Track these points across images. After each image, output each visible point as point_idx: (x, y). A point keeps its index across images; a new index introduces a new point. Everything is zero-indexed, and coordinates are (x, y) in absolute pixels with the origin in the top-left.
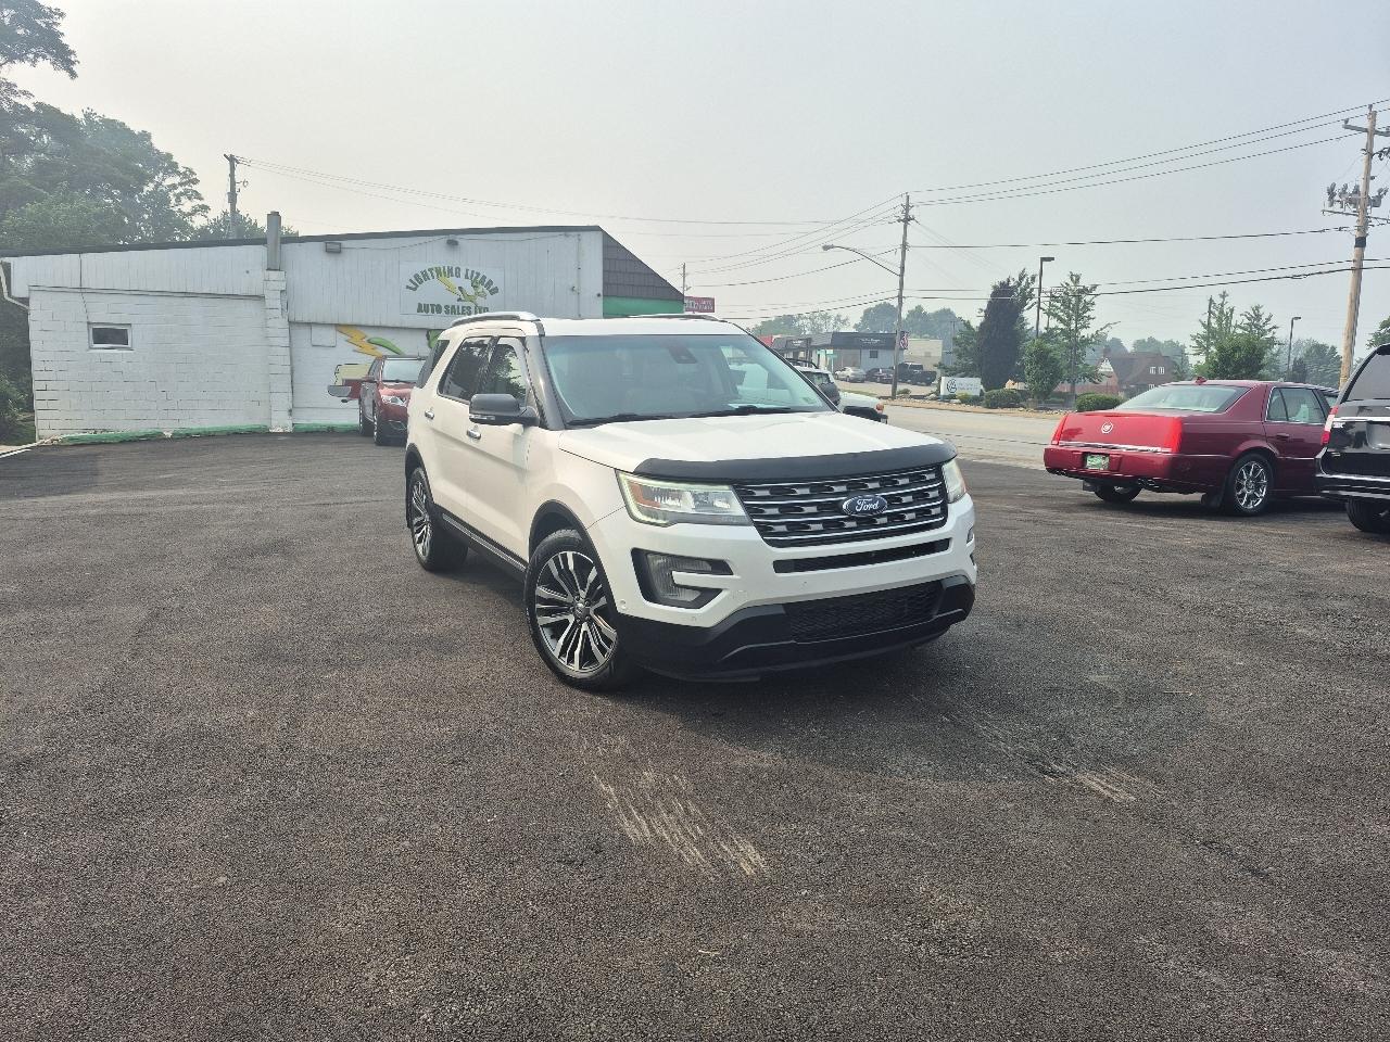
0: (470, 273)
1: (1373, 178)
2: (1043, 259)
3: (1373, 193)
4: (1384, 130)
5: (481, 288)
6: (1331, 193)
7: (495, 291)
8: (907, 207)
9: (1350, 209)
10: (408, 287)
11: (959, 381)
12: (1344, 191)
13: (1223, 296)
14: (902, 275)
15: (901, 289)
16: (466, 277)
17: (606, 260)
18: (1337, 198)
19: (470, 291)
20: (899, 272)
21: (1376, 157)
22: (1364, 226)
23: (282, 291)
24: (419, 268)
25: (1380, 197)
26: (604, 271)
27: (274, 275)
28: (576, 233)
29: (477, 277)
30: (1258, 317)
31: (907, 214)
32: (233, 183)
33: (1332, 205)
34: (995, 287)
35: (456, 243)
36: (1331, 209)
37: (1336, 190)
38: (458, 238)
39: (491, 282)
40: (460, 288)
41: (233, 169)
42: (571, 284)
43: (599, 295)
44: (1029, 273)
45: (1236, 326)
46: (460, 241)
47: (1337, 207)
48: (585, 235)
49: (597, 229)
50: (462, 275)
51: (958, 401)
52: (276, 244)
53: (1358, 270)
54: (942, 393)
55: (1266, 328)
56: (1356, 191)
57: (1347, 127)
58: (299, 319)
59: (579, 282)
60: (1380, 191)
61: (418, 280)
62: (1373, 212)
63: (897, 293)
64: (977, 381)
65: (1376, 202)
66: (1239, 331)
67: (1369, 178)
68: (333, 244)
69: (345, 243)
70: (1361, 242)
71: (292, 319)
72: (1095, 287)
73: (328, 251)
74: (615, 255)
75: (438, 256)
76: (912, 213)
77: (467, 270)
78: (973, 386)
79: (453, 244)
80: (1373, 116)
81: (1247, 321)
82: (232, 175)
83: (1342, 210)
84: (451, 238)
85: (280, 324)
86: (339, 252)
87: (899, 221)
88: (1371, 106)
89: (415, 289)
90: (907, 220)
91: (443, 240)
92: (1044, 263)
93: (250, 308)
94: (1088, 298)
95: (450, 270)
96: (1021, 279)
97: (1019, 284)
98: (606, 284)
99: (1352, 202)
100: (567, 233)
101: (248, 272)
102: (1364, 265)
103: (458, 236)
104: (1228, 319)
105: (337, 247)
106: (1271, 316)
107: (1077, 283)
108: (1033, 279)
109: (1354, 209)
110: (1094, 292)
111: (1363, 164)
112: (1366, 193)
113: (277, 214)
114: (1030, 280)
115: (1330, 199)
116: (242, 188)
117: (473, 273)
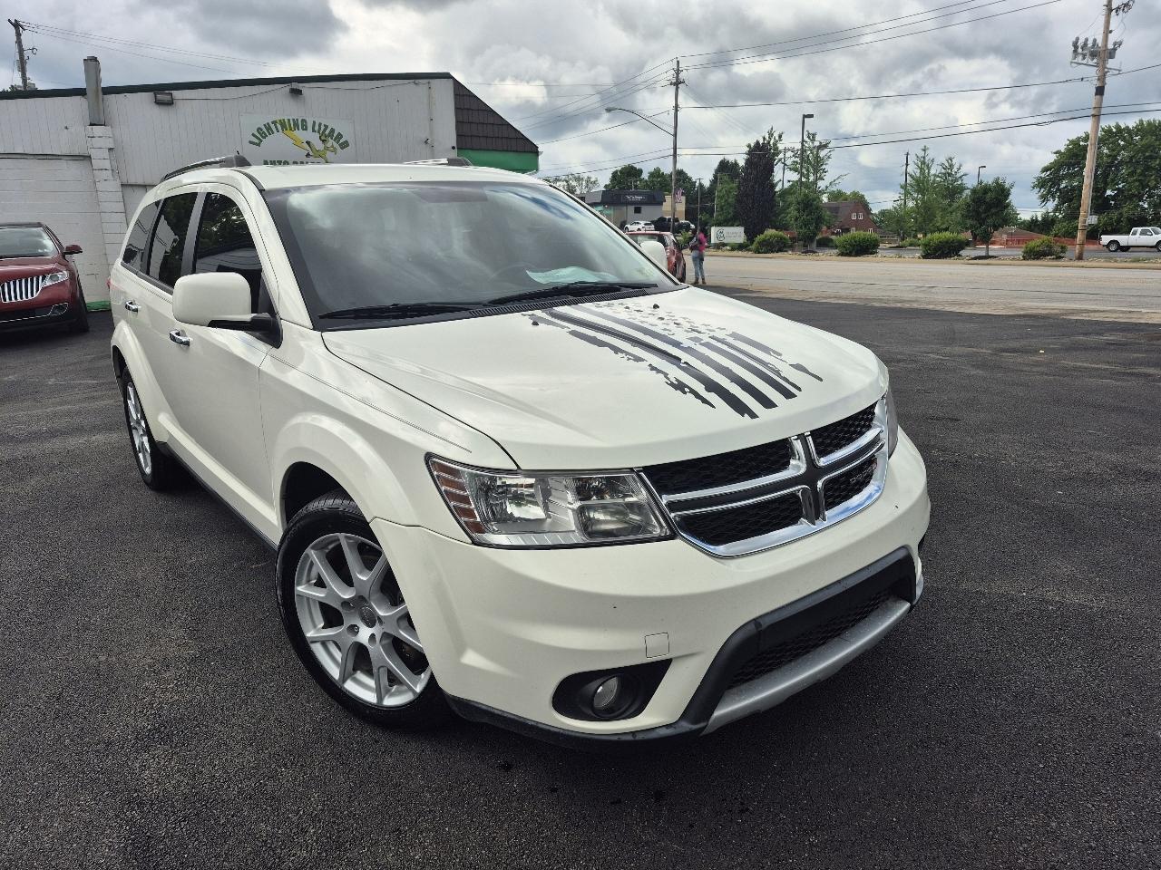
0: (317, 128)
1: (1111, 32)
2: (805, 116)
3: (1110, 46)
5: (331, 142)
6: (1075, 45)
7: (345, 145)
8: (678, 72)
9: (1088, 60)
10: (251, 142)
11: (727, 230)
12: (1085, 44)
13: (925, 149)
14: (675, 135)
15: (676, 148)
16: (314, 131)
17: (458, 109)
18: (1080, 50)
19: (319, 145)
20: (672, 132)
21: (1114, 13)
22: (1102, 78)
23: (110, 149)
24: (261, 121)
25: (1115, 49)
26: (457, 122)
27: (98, 130)
28: (425, 81)
29: (325, 130)
30: (951, 166)
32: (21, 51)
33: (1075, 57)
34: (749, 146)
35: (300, 92)
36: (1076, 61)
37: (1080, 43)
38: (300, 86)
39: (340, 136)
40: (308, 143)
41: (18, 35)
42: (424, 136)
43: (453, 148)
44: (778, 131)
45: (935, 175)
46: (304, 91)
47: (1079, 59)
48: (435, 82)
49: (447, 76)
50: (310, 128)
51: (728, 248)
52: (97, 96)
53: (1097, 116)
54: (713, 241)
55: (958, 175)
56: (1096, 44)
58: (132, 181)
59: (431, 132)
60: (1115, 44)
61: (263, 133)
62: (1111, 63)
63: (672, 152)
64: (740, 230)
65: (1111, 54)
66: (938, 179)
67: (1107, 32)
68: (163, 93)
69: (176, 93)
70: (1100, 91)
71: (125, 182)
72: (829, 141)
73: (158, 103)
74: (466, 103)
75: (279, 106)
76: (682, 76)
77: (314, 122)
78: (736, 234)
79: (296, 93)
81: (943, 171)
82: (19, 42)
83: (1085, 62)
84: (295, 86)
85: (110, 187)
86: (170, 103)
87: (671, 84)
89: (258, 145)
90: (678, 83)
91: (286, 88)
92: (805, 120)
93: (72, 170)
94: (822, 153)
95: (296, 125)
96: (771, 135)
97: (769, 142)
98: (458, 136)
99: (1093, 55)
100: (416, 81)
101: (66, 128)
102: (1103, 111)
103: (301, 85)
104: (929, 169)
105: (168, 98)
106: (960, 166)
107: (813, 140)
108: (780, 136)
109: (1095, 61)
110: (830, 146)
111: (1102, 19)
112: (1106, 45)
113: (94, 59)
114: (777, 138)
115: (1075, 51)
116: (31, 56)
117: (320, 124)
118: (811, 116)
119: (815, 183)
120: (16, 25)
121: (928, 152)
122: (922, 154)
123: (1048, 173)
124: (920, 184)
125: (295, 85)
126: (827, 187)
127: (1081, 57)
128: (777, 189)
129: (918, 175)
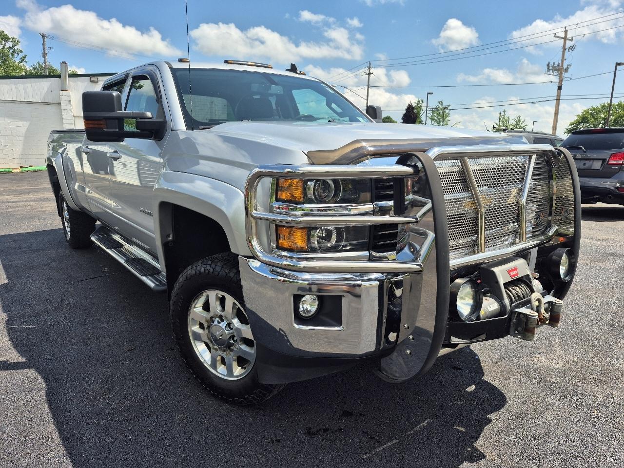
1: (565, 60)
2: (428, 93)
3: (565, 66)
4: (571, 38)
6: (548, 65)
8: (370, 68)
9: (555, 73)
12: (554, 65)
14: (367, 100)
18: (551, 68)
20: (366, 98)
21: (567, 50)
22: (561, 81)
23: (69, 101)
25: (568, 68)
27: (63, 92)
30: (519, 120)
31: (369, 71)
32: (44, 49)
33: (548, 71)
34: (407, 106)
36: (548, 73)
37: (551, 65)
41: (44, 41)
45: (510, 125)
52: (65, 78)
53: (558, 100)
55: (523, 125)
56: (558, 65)
57: (555, 36)
58: (78, 115)
60: (568, 66)
63: (365, 108)
65: (566, 70)
67: (563, 59)
68: (94, 78)
69: (100, 78)
70: (560, 88)
71: (75, 115)
73: (92, 82)
76: (371, 71)
80: (566, 32)
81: (515, 123)
83: (552, 74)
85: (68, 117)
86: (97, 82)
88: (565, 28)
90: (369, 74)
92: (429, 95)
94: (447, 111)
96: (418, 102)
97: (417, 105)
99: (557, 70)
101: (51, 91)
102: (561, 98)
104: (506, 121)
105: (96, 80)
106: (524, 121)
107: (442, 105)
109: (558, 73)
110: (449, 108)
111: (561, 53)
112: (562, 66)
113: (66, 63)
115: (548, 68)
116: (49, 51)
118: (432, 93)
120: (43, 36)
121: (506, 113)
122: (503, 114)
123: (573, 126)
127: (551, 71)
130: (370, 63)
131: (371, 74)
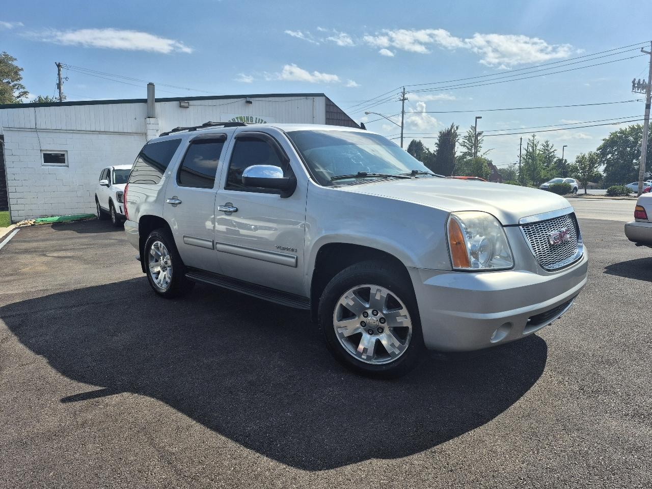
0: (258, 119)
2: (477, 118)
8: (404, 93)
13: (534, 136)
14: (402, 127)
15: (402, 134)
16: (256, 122)
17: (327, 112)
20: (401, 125)
22: (649, 100)
23: (157, 130)
24: (230, 117)
26: (326, 118)
27: (150, 120)
28: (312, 97)
30: (548, 146)
31: (404, 97)
32: (60, 79)
34: (440, 133)
35: (251, 103)
37: (636, 81)
38: (251, 100)
41: (59, 70)
44: (456, 125)
45: (539, 150)
46: (253, 102)
48: (317, 98)
49: (322, 95)
50: (254, 121)
52: (152, 103)
53: (647, 120)
55: (552, 150)
57: (642, 51)
63: (400, 135)
66: (541, 153)
68: (184, 102)
69: (191, 102)
70: (648, 107)
72: (483, 132)
73: (181, 106)
74: (331, 108)
75: (241, 110)
76: (406, 96)
77: (256, 118)
81: (544, 148)
82: (59, 74)
86: (188, 107)
87: (400, 100)
90: (404, 100)
91: (243, 100)
94: (479, 138)
95: (247, 118)
96: (452, 127)
97: (451, 131)
100: (308, 97)
101: (136, 119)
103: (253, 99)
104: (536, 146)
105: (186, 105)
106: (553, 145)
108: (457, 128)
109: (645, 91)
110: (483, 134)
112: (650, 83)
113: (152, 84)
114: (455, 129)
116: (65, 81)
117: (259, 119)
118: (481, 118)
119: (476, 153)
121: (535, 137)
122: (532, 138)
123: (601, 151)
124: (531, 155)
125: (248, 99)
126: (482, 156)
128: (456, 156)
129: (531, 150)
130: (404, 89)
131: (406, 99)
